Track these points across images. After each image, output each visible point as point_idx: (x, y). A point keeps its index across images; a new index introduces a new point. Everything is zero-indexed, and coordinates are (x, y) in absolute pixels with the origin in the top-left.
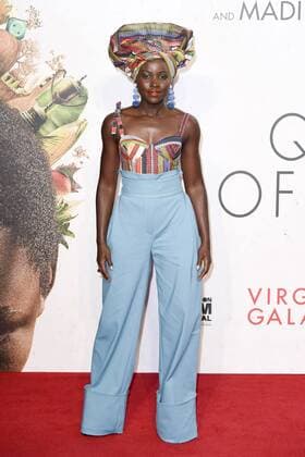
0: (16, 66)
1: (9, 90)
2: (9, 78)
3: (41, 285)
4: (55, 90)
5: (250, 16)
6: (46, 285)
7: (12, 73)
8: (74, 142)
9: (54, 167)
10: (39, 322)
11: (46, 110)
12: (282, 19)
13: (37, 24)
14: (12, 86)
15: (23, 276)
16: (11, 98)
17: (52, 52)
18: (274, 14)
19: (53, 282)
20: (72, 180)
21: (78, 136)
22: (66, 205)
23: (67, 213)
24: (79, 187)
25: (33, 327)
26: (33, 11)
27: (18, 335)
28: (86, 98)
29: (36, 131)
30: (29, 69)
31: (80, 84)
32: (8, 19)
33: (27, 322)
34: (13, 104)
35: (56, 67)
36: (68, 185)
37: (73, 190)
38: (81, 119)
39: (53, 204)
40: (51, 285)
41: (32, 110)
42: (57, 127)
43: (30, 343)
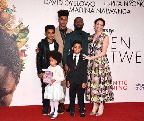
0: (9, 22)
1: (7, 28)
2: (7, 25)
3: (15, 82)
4: (20, 29)
5: (72, 11)
6: (17, 82)
7: (8, 24)
8: (25, 43)
9: (20, 50)
10: (15, 92)
11: (17, 34)
12: (80, 12)
13: (15, 10)
14: (8, 27)
15: (10, 80)
16: (8, 31)
17: (19, 18)
18: (78, 11)
19: (19, 81)
20: (24, 53)
21: (27, 41)
22: (23, 60)
23: (23, 62)
24: (27, 55)
25: (13, 93)
26: (14, 7)
27: (8, 96)
28: (29, 31)
29: (15, 40)
30: (13, 23)
31: (27, 27)
32: (7, 9)
33: (11, 92)
34: (8, 32)
35: (21, 22)
36: (24, 55)
37: (25, 56)
38: (27, 37)
39: (19, 60)
40: (18, 82)
41: (14, 34)
42: (20, 39)
43: (12, 98)
